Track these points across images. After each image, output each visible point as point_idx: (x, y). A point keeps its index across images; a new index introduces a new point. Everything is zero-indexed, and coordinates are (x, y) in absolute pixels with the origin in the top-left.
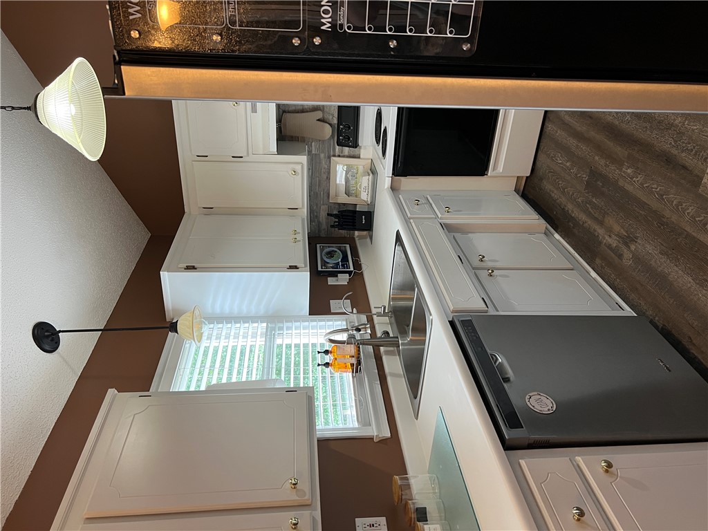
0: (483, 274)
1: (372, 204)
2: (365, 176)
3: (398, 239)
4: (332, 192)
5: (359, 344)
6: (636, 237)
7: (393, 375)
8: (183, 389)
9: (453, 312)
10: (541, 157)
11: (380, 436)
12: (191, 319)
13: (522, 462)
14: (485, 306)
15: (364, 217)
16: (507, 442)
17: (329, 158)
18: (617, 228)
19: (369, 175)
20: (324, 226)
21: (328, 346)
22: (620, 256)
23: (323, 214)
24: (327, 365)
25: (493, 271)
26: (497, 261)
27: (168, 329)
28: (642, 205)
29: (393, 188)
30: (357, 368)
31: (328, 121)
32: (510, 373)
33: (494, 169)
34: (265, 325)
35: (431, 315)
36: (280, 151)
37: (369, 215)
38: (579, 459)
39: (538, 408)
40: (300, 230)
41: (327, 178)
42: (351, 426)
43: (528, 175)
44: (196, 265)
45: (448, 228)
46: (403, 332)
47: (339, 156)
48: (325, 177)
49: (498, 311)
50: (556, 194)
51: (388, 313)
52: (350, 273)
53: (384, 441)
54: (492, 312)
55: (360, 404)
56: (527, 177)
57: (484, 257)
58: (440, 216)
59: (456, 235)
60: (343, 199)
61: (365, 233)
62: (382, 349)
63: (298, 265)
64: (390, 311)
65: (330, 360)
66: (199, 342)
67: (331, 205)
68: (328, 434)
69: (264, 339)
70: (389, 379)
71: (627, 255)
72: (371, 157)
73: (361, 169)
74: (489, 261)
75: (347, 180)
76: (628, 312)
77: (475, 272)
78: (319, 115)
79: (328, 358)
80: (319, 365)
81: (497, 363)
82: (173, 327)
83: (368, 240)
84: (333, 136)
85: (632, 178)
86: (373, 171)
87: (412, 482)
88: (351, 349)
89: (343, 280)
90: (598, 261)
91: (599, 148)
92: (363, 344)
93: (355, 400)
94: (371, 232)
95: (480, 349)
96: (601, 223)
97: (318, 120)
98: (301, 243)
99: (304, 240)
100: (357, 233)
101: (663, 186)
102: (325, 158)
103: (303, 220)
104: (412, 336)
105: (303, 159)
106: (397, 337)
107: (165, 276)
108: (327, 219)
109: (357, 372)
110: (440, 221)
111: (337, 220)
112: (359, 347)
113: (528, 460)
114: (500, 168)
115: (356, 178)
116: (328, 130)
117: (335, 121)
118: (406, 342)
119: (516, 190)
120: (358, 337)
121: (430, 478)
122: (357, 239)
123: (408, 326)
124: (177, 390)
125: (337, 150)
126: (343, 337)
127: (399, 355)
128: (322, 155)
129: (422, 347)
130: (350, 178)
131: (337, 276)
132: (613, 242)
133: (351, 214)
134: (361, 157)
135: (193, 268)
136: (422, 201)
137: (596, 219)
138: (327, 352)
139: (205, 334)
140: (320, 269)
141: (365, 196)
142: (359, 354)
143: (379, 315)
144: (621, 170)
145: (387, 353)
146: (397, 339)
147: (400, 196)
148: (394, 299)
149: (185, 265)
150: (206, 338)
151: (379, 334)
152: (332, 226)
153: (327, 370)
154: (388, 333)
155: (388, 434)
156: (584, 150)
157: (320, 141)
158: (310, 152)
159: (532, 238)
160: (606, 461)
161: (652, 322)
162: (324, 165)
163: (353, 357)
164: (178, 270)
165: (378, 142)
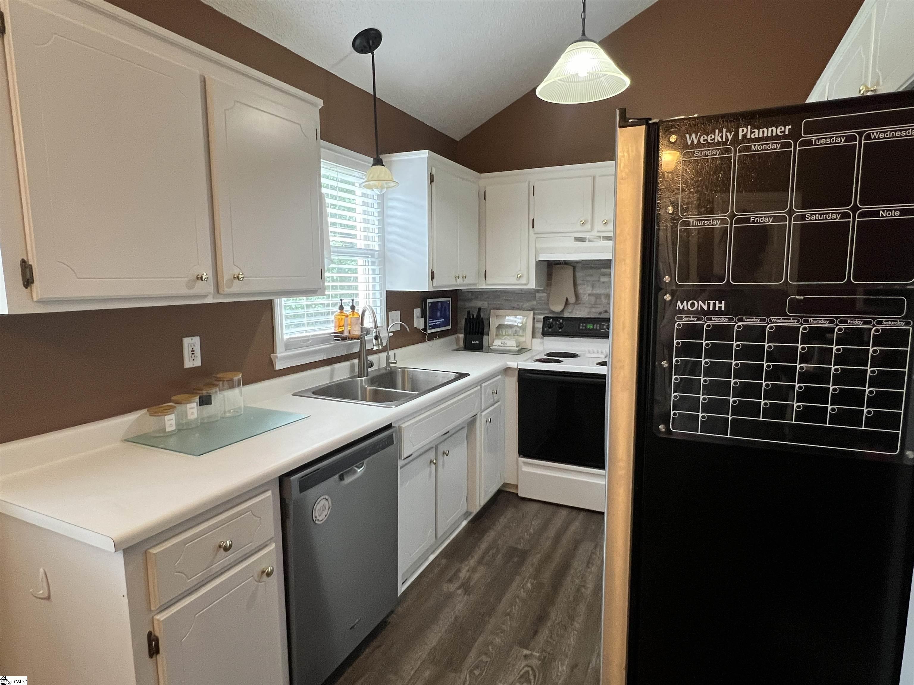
0: (431, 455)
1: (490, 350)
2: (516, 343)
3: (462, 376)
4: (500, 312)
5: (361, 338)
6: (469, 595)
7: (332, 372)
8: (323, 171)
9: (400, 428)
10: (536, 506)
11: (276, 360)
12: (387, 178)
13: (269, 494)
14: (405, 456)
15: (478, 342)
16: (286, 479)
17: (533, 309)
18: (476, 576)
19: (517, 347)
20: (468, 304)
21: (359, 310)
22: (450, 581)
23: (479, 304)
24: (341, 308)
25: (435, 464)
26: (443, 468)
27: (375, 157)
28: (499, 599)
29: (507, 370)
30: (340, 337)
31: (565, 308)
32: (348, 480)
33: (525, 463)
34: (377, 248)
35: (396, 406)
36: (539, 263)
37: (479, 348)
38: (273, 546)
39: (318, 507)
40: (466, 281)
41: (514, 308)
42: (285, 332)
43: (520, 495)
44: (434, 184)
45: (472, 423)
46: (373, 381)
47: (534, 319)
48: (515, 305)
49: (401, 468)
50: (503, 520)
51: (390, 367)
52: (425, 329)
53: (271, 363)
54: (400, 463)
55: (305, 341)
56: (517, 494)
57: (447, 455)
58: (483, 414)
59: (466, 428)
60: (494, 323)
61: (462, 344)
62: (356, 361)
63: (434, 280)
64: (391, 369)
65: (346, 311)
66: (364, 186)
67: (488, 311)
68: (277, 310)
69: (363, 247)
70: (328, 368)
71: (452, 587)
72: (533, 348)
73: (522, 339)
74: (443, 461)
75: (511, 326)
76: (401, 589)
77: (432, 448)
78: (572, 300)
79: (347, 309)
80: (341, 300)
81: (356, 469)
82: (378, 162)
83: (455, 347)
84: (552, 312)
85: (523, 587)
86: (521, 351)
87: (236, 391)
88: (356, 332)
89: (419, 323)
90: (444, 561)
91: (547, 558)
92: (361, 343)
93: (309, 336)
94: (463, 349)
95: (368, 452)
96: (480, 562)
97: (567, 299)
98: (454, 283)
99: (456, 286)
100: (462, 336)
101: (518, 615)
102: (533, 305)
103: (475, 284)
104: (370, 390)
105: (532, 285)
106: (367, 375)
107: (425, 154)
108: (475, 308)
109: (335, 337)
110: (479, 414)
111: (475, 317)
112: (358, 339)
113: (271, 498)
114: (526, 469)
115: (514, 335)
116: (557, 308)
117: (566, 315)
118: (364, 384)
119: (505, 485)
120: (367, 338)
121: (239, 408)
122: (456, 336)
123: (379, 386)
124: (322, 165)
125: (539, 317)
126: (368, 323)
127: (350, 378)
128: (535, 303)
129: (360, 399)
130: (514, 329)
131: (422, 317)
132: (463, 574)
133: (480, 331)
134: (534, 340)
135: (432, 181)
136: (496, 398)
137: (483, 558)
138: (353, 308)
139: (369, 192)
140: (429, 300)
141: (497, 343)
142: (352, 339)
143: (388, 358)
144: (529, 578)
145: (352, 366)
146: (366, 375)
147: (500, 377)
148: (403, 372)
149: (434, 173)
150: (365, 192)
151: (370, 358)
152: (469, 313)
153: (337, 309)
154: (372, 366)
155: (278, 367)
156: (546, 543)
157: (548, 300)
158: (537, 291)
159: (464, 499)
160: (272, 571)
161: (392, 612)
162: (527, 305)
163: (349, 333)
164: (430, 166)
165: (549, 355)
